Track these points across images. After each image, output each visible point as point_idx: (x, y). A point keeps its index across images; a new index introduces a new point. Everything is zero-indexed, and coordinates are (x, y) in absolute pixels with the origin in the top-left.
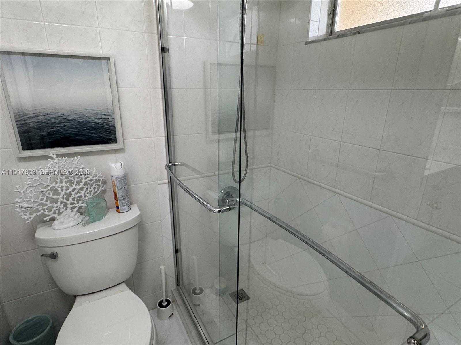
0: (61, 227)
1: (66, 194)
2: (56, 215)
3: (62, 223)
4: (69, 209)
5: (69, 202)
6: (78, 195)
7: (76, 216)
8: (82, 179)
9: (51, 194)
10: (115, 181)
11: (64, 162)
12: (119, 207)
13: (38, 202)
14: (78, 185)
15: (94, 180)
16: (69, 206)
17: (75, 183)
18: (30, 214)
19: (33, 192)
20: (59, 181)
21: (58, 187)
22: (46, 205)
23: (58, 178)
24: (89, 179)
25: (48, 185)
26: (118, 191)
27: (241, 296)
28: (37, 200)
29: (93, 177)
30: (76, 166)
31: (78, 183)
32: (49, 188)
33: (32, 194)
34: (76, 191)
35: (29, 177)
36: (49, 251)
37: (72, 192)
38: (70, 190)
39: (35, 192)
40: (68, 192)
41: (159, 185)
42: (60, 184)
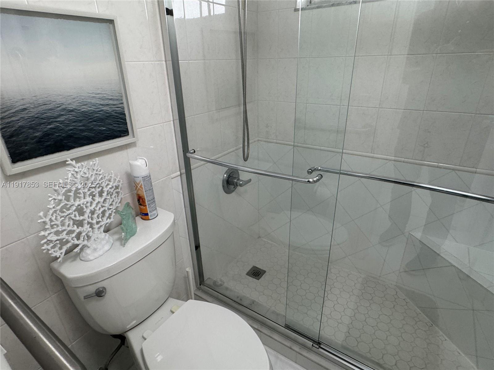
0: (96, 254)
1: (91, 211)
2: (86, 242)
3: (95, 250)
4: (96, 230)
5: (94, 221)
6: (102, 209)
7: (107, 237)
8: (103, 188)
9: (77, 215)
10: (142, 182)
11: (83, 169)
12: (148, 213)
13: (65, 230)
15: (115, 187)
16: (96, 226)
17: (97, 195)
18: (60, 249)
19: (59, 217)
20: (82, 195)
21: (83, 204)
22: (74, 231)
23: (82, 192)
24: (110, 186)
25: (72, 204)
26: (146, 194)
27: (257, 272)
28: (64, 228)
29: (113, 184)
30: (96, 172)
31: (101, 194)
32: (74, 208)
33: (58, 221)
34: (99, 206)
35: (51, 197)
36: (92, 289)
37: (95, 208)
38: (94, 206)
39: (61, 217)
40: (92, 208)
41: (172, 180)
42: (85, 200)
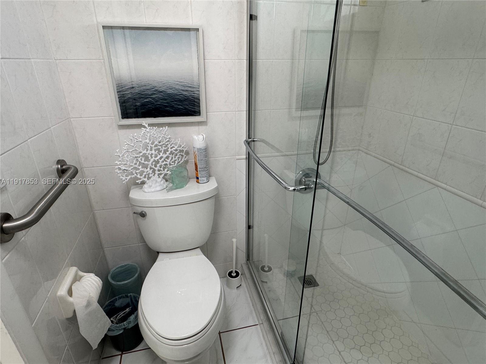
0: (150, 190)
1: (154, 161)
2: (146, 179)
3: (150, 186)
4: (156, 175)
5: (156, 169)
6: (165, 163)
7: (162, 182)
8: (168, 148)
9: (143, 160)
10: (197, 152)
11: (154, 131)
12: (198, 178)
13: (132, 166)
14: (165, 154)
15: (179, 150)
16: (157, 172)
17: (163, 151)
18: (126, 176)
19: (129, 157)
20: (149, 148)
21: (149, 154)
22: (139, 169)
23: (149, 146)
24: (174, 149)
25: (141, 151)
26: (199, 162)
27: (310, 281)
28: (131, 164)
29: (178, 147)
30: (164, 136)
31: (165, 152)
32: (141, 154)
33: (128, 158)
34: (162, 159)
35: (126, 142)
36: (139, 210)
37: (159, 160)
38: (158, 158)
39: (131, 157)
40: (156, 159)
41: (237, 160)
42: (151, 152)
